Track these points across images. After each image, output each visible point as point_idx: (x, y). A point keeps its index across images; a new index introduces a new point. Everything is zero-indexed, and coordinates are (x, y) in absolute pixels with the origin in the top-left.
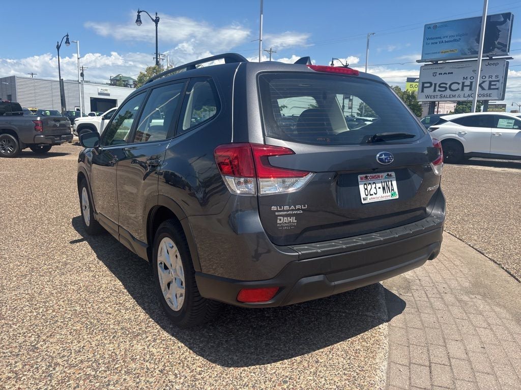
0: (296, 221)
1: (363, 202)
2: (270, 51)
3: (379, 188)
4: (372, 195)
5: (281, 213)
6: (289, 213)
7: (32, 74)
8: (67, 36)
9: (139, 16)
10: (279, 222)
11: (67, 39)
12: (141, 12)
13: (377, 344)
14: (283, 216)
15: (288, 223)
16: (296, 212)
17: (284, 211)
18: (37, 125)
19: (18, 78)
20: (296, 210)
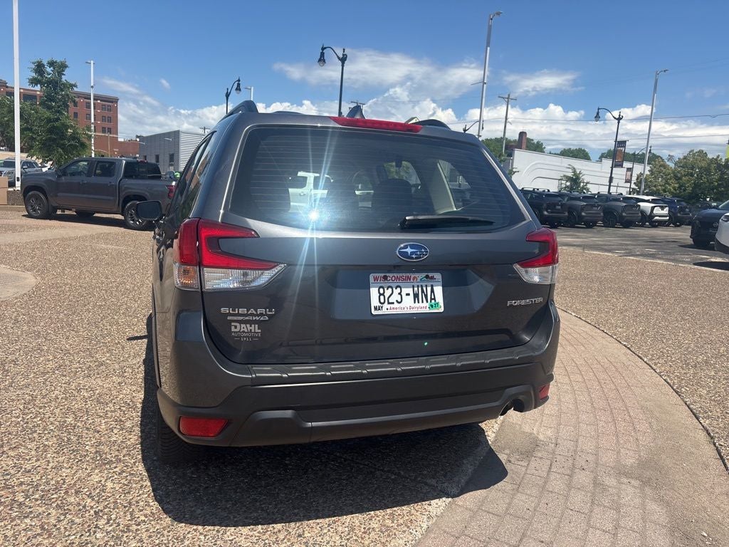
0: (260, 331)
1: (374, 312)
2: (508, 98)
3: (408, 294)
4: (393, 303)
5: (235, 318)
6: (247, 318)
7: (205, 129)
8: (239, 81)
9: (322, 54)
10: (233, 329)
11: (239, 85)
12: (325, 48)
13: (406, 525)
14: (240, 322)
15: (248, 332)
16: (258, 318)
17: (239, 315)
18: (171, 191)
19: (183, 133)
20: (258, 315)
